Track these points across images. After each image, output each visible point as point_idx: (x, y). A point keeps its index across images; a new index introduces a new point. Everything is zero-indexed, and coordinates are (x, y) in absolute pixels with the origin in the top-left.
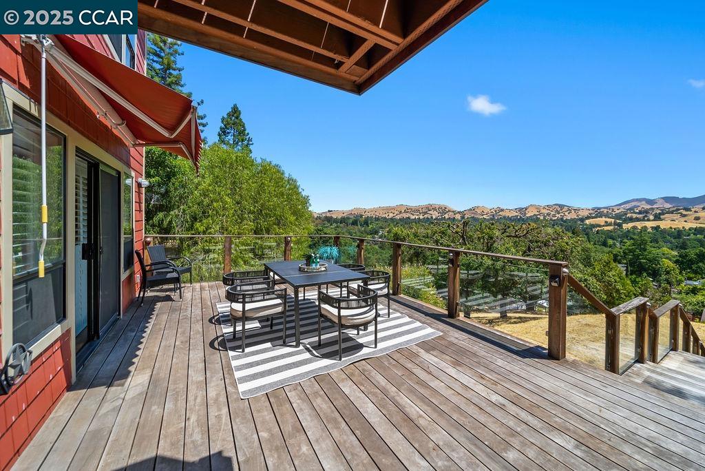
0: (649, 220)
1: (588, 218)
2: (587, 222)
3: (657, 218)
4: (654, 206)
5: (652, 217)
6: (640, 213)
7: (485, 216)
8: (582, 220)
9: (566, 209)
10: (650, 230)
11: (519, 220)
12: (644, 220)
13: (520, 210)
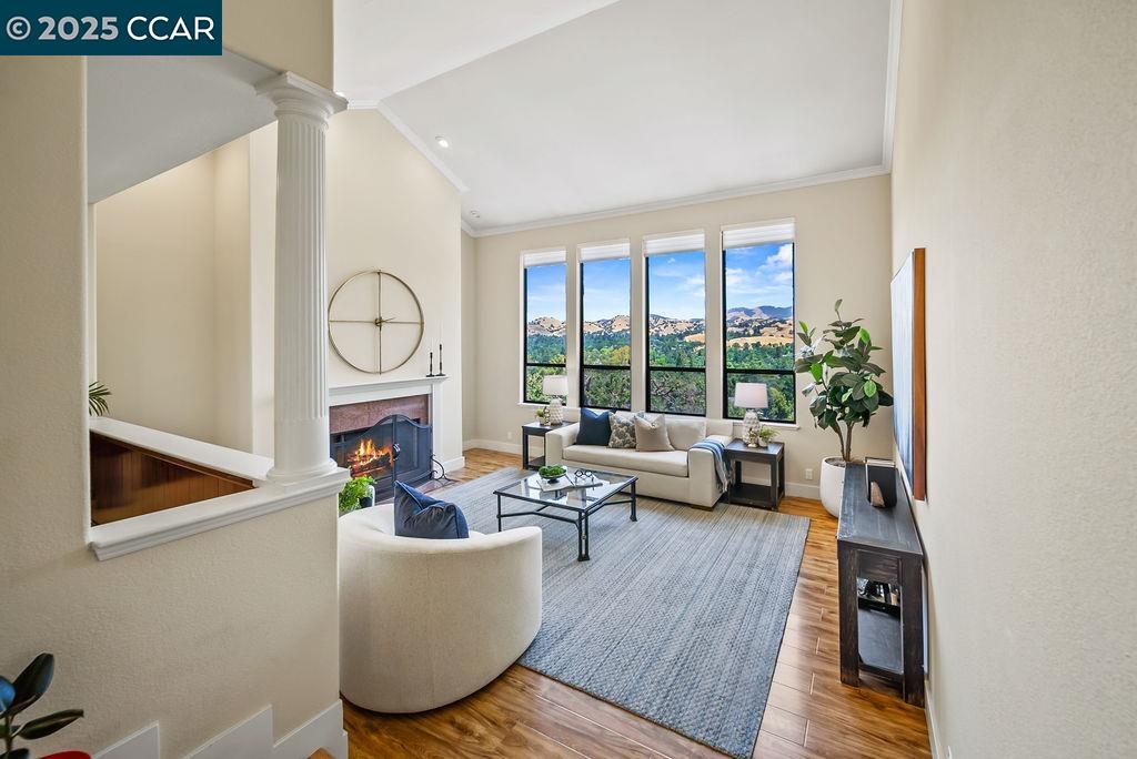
0: (749, 336)
1: (687, 333)
2: (687, 339)
3: (757, 333)
4: (753, 318)
5: (752, 332)
6: (740, 326)
7: (555, 334)
8: (681, 336)
9: (660, 322)
10: (751, 348)
11: (604, 338)
12: (744, 336)
13: (605, 322)
